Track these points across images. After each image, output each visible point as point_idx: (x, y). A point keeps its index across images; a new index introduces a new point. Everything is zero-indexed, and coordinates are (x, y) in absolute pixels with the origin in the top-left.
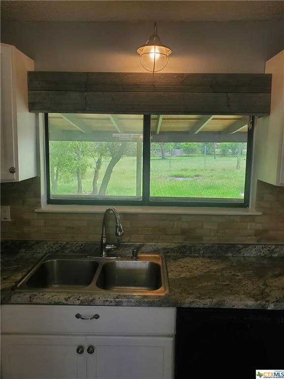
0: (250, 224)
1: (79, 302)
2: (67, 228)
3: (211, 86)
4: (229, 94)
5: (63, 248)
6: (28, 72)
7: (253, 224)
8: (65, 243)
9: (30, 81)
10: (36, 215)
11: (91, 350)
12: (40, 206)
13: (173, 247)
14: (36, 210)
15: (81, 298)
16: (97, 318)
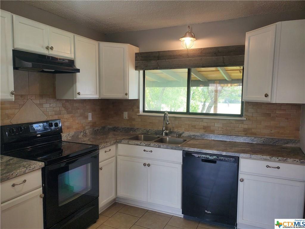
0: (240, 125)
1: (145, 144)
2: (150, 123)
3: (215, 53)
4: (224, 56)
5: (148, 132)
6: (135, 53)
7: (242, 125)
8: (148, 130)
9: (136, 57)
10: (137, 116)
11: (149, 165)
12: (139, 112)
13: (198, 135)
14: (137, 114)
15: (146, 143)
16: (151, 152)
